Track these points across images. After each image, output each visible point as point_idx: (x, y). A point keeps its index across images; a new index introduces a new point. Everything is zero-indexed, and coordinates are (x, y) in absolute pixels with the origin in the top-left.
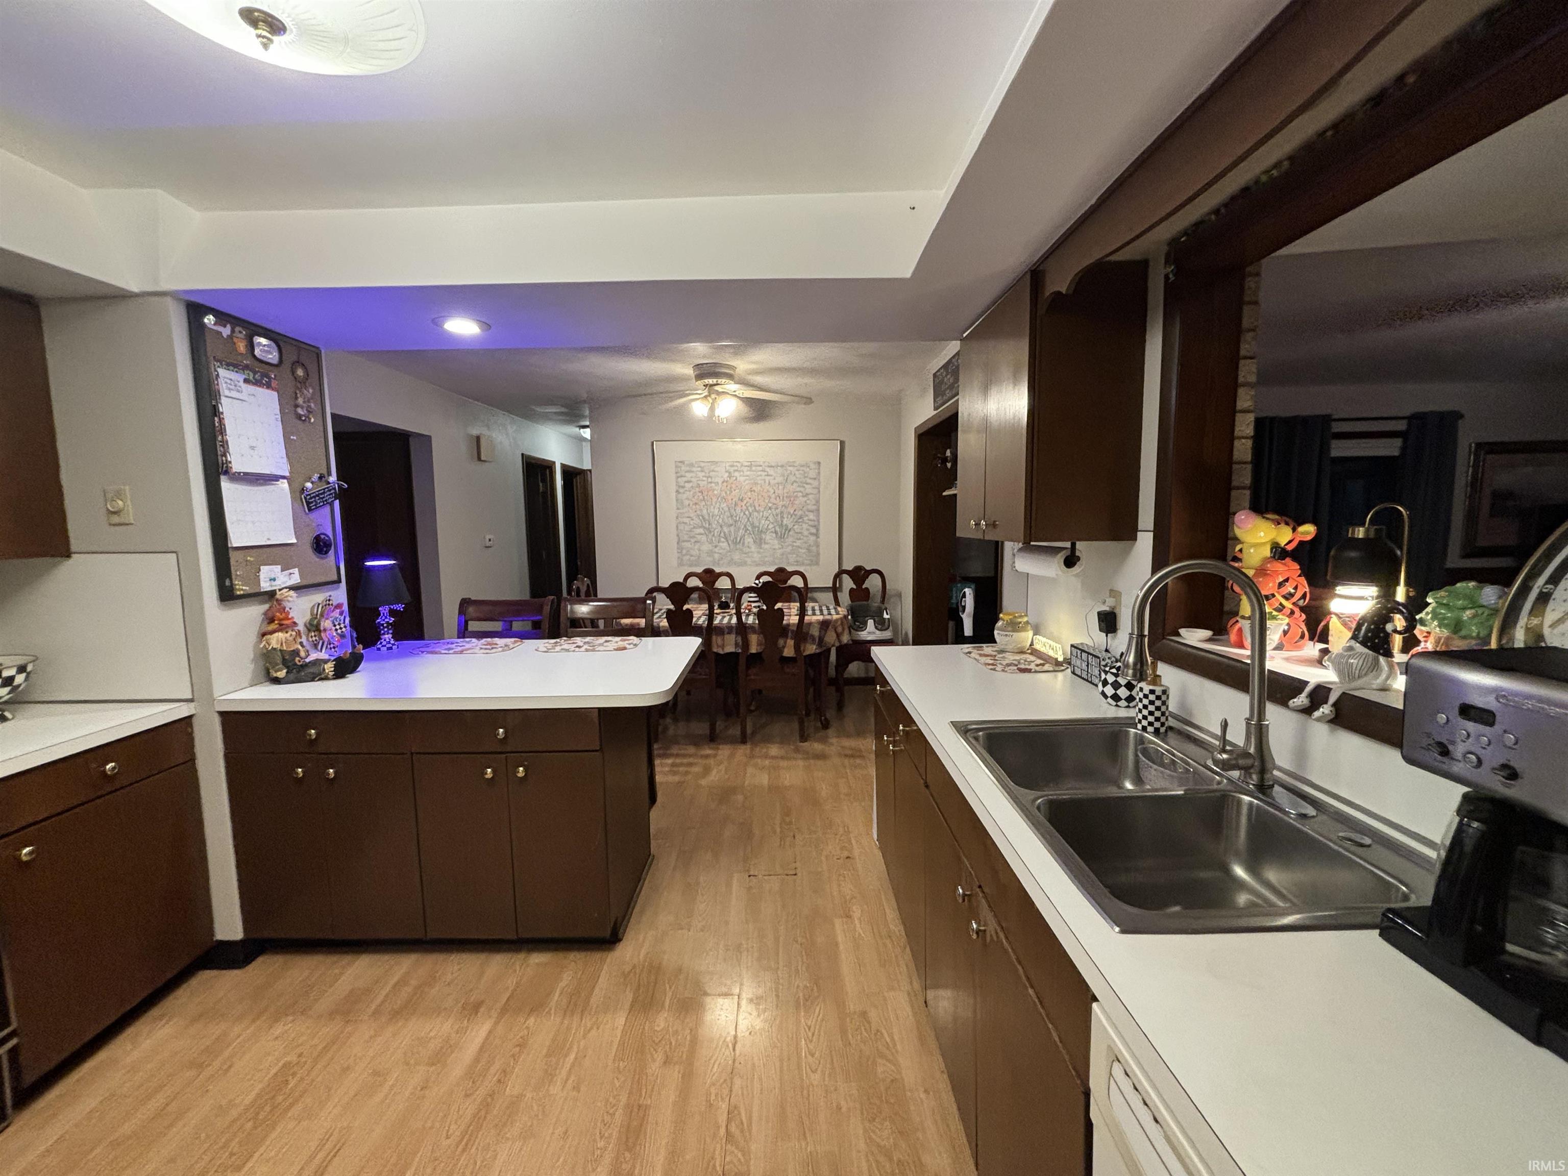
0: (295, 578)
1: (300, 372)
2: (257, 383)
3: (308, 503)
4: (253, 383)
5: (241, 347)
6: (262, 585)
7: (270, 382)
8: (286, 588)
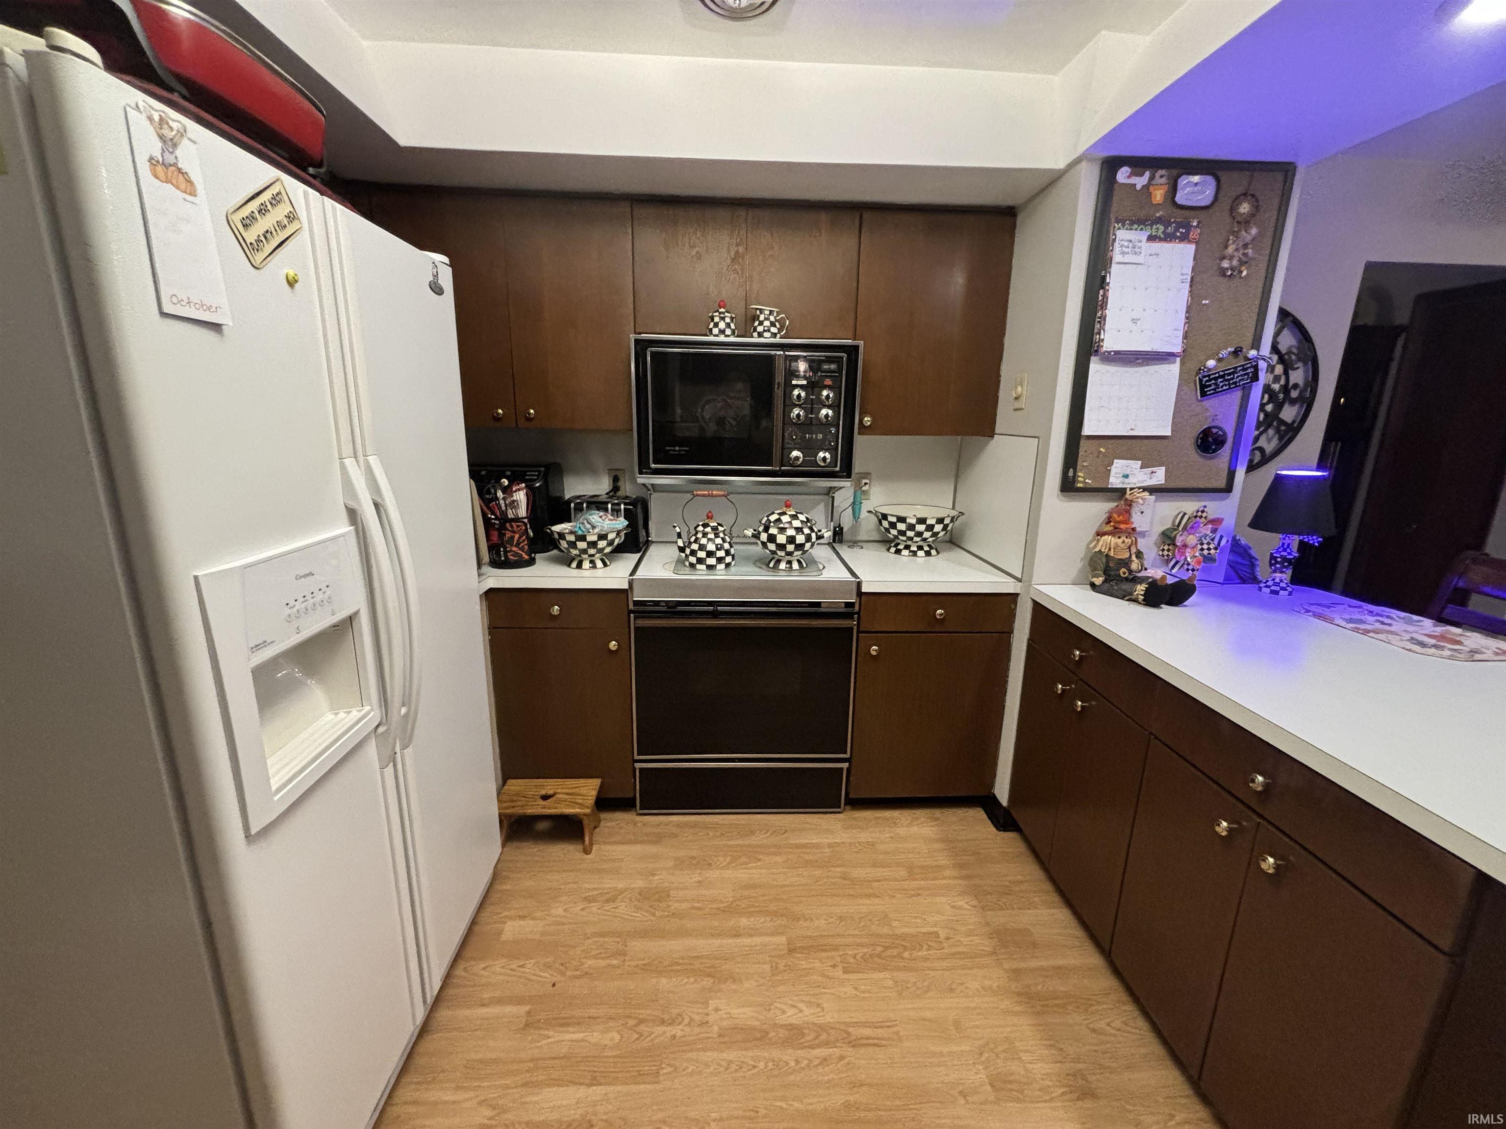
0: (1159, 477)
1: (1245, 208)
2: (1168, 238)
3: (1203, 387)
4: (1161, 240)
5: (1158, 195)
6: (1110, 481)
7: (1188, 233)
8: (1141, 488)
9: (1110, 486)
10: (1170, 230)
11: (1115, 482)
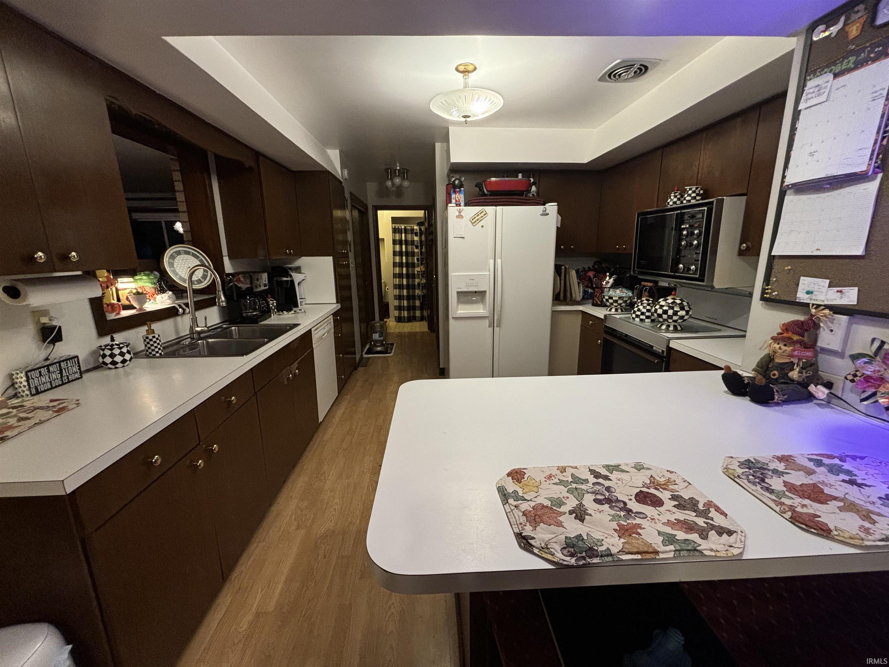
0: (848, 298)
4: (850, 70)
5: (855, 30)
6: (797, 296)
8: (827, 307)
9: (797, 301)
10: (862, 56)
11: (802, 296)
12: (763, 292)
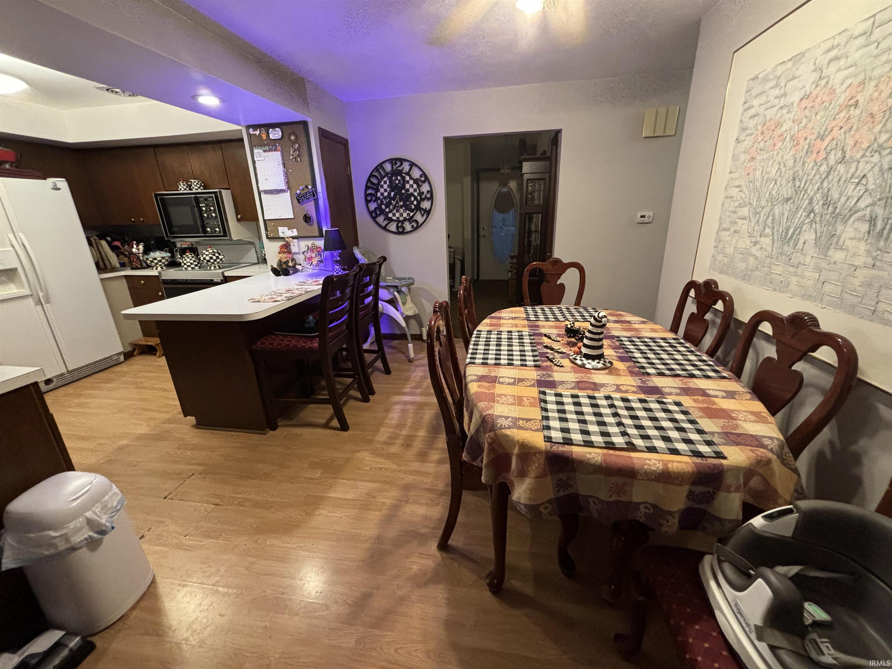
0: (295, 233)
1: (293, 138)
2: (270, 150)
3: (298, 200)
4: (268, 151)
5: (264, 137)
7: (276, 148)
8: (290, 237)
10: (270, 148)
11: (281, 235)
12: (267, 235)
